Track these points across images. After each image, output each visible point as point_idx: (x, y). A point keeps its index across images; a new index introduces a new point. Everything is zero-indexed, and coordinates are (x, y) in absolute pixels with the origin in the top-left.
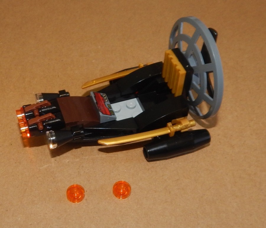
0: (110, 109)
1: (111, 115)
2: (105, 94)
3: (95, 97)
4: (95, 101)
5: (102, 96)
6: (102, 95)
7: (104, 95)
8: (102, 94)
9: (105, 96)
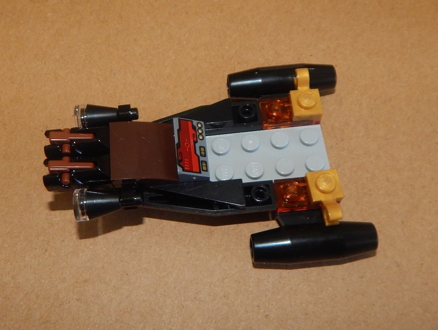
0: (202, 159)
1: (200, 172)
2: (203, 123)
3: (179, 131)
4: (176, 141)
5: (194, 128)
6: (196, 125)
7: (199, 126)
8: (195, 122)
9: (200, 128)
